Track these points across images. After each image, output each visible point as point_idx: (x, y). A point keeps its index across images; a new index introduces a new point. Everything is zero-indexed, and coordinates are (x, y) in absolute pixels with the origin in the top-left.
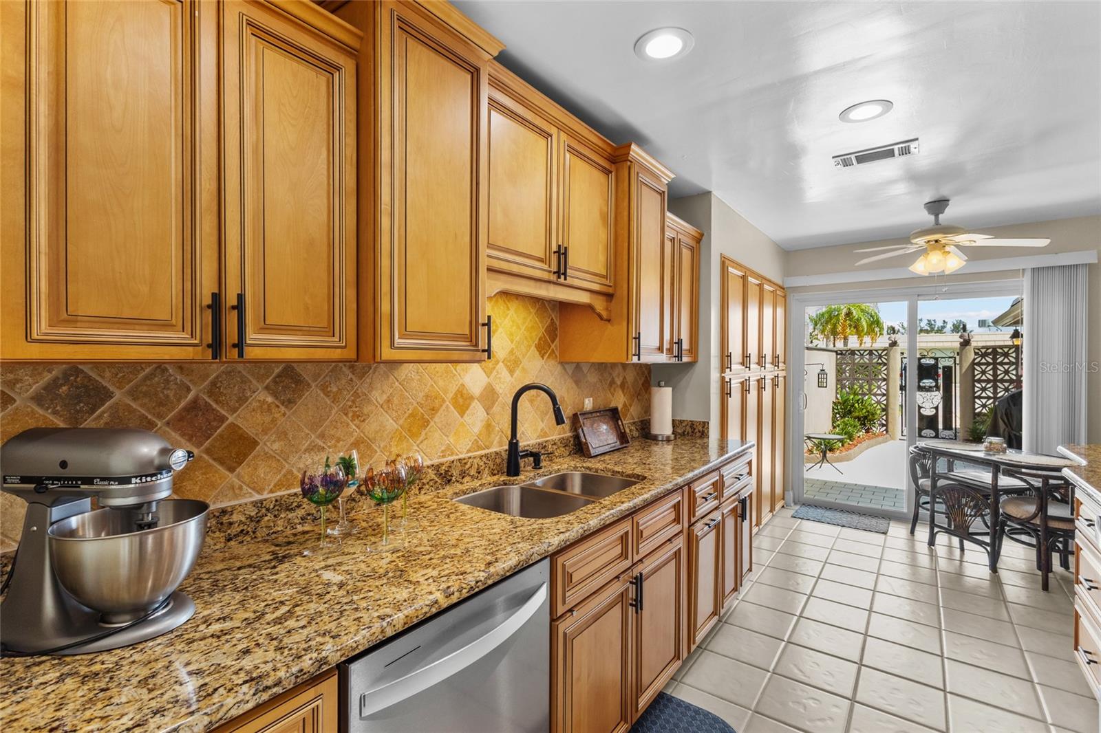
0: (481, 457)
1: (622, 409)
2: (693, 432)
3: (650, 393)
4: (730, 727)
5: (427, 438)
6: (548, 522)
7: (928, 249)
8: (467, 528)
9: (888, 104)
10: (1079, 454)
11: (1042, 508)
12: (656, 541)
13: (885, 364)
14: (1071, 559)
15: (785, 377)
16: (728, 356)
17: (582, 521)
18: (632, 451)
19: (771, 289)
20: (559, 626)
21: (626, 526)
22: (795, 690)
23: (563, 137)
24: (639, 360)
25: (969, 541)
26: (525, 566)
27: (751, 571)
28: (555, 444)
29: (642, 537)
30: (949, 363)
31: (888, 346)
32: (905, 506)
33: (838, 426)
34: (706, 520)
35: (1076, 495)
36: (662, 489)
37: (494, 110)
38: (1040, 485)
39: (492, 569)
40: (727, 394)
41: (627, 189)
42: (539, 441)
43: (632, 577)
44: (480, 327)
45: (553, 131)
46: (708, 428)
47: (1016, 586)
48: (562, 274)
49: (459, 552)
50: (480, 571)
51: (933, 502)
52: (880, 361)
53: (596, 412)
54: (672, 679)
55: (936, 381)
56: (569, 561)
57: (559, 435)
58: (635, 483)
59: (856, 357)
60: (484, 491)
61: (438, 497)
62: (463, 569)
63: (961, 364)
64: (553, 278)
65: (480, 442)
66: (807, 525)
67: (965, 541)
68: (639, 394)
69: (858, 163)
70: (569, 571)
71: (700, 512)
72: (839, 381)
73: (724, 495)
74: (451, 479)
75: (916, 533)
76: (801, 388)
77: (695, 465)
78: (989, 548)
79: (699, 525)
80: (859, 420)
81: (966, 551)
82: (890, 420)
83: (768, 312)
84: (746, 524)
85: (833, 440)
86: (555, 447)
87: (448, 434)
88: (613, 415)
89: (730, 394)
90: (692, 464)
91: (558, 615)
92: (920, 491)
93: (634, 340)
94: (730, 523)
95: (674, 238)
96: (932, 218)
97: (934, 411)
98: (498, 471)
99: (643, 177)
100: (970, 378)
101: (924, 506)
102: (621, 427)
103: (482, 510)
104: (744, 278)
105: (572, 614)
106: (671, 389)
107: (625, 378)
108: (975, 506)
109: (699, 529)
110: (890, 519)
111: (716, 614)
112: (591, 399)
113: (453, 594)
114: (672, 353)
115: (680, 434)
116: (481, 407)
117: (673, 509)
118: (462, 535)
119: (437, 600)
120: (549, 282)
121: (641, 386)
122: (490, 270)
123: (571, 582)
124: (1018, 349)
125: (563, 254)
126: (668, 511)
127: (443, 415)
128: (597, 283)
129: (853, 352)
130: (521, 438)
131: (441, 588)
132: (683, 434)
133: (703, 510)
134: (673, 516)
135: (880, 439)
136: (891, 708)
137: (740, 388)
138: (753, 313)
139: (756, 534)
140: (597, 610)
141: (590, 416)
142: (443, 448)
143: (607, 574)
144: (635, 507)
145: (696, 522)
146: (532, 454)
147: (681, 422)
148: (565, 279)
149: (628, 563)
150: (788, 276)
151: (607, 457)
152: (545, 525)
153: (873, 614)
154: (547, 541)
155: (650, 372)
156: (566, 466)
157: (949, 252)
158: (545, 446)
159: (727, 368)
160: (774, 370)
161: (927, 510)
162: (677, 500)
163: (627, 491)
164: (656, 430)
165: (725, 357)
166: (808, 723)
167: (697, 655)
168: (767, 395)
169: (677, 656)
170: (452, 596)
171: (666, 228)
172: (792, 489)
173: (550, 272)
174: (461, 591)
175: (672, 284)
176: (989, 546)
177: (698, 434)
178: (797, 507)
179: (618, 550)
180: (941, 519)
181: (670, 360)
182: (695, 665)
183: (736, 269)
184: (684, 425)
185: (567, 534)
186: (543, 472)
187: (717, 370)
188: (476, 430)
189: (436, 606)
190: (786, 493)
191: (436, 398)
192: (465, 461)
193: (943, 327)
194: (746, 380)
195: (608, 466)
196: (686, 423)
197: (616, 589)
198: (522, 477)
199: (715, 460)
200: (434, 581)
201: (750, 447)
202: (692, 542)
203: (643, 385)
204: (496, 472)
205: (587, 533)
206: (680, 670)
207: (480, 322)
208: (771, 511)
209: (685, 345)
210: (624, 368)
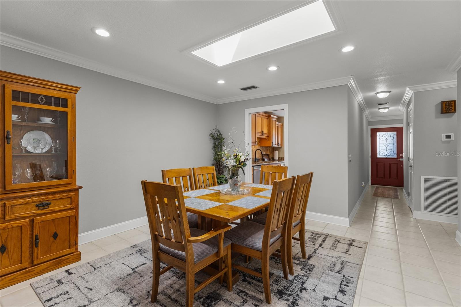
18: (271, 162)
24: (272, 146)
41: (271, 121)
48: (262, 134)
57: (261, 157)
88: (268, 155)
93: (272, 143)
99: (273, 119)
112: (264, 153)
125: (263, 131)
128: (267, 135)
130: (256, 157)
151: (267, 161)
155: (274, 148)
164: (275, 159)
171: (276, 125)
175: (278, 133)
177: (282, 160)
181: (277, 146)
184: (280, 158)
203: (273, 151)
209: (280, 144)
210: (269, 148)
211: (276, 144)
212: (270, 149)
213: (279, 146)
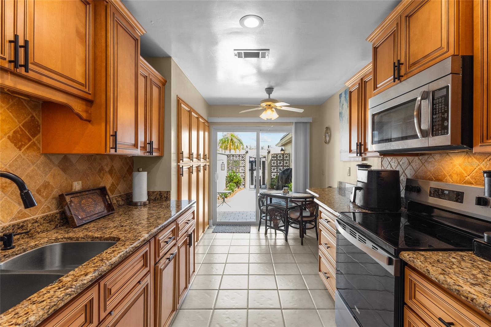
1: (110, 187)
2: (161, 198)
3: (132, 176)
7: (267, 108)
9: (261, 21)
11: (301, 214)
12: (126, 289)
13: (244, 160)
15: (209, 165)
18: (115, 217)
19: (203, 121)
24: (116, 151)
25: (278, 230)
27: (194, 271)
28: (36, 222)
29: (110, 294)
30: (264, 159)
31: (245, 153)
32: (253, 219)
33: (228, 187)
34: (168, 256)
35: (319, 209)
36: (130, 248)
38: (300, 205)
40: (181, 174)
41: (104, 22)
42: (15, 222)
46: (170, 195)
47: (293, 246)
48: (21, 65)
51: (266, 216)
52: (242, 159)
53: (85, 191)
55: (260, 167)
59: (234, 157)
63: (267, 160)
66: (219, 235)
67: (277, 231)
68: (124, 177)
69: (244, 56)
71: (163, 252)
72: (228, 168)
73: (179, 235)
75: (260, 229)
76: (216, 170)
77: (160, 221)
79: (162, 261)
80: (235, 184)
81: (277, 234)
82: (246, 183)
83: (201, 133)
84: (192, 248)
85: (227, 193)
86: (36, 225)
88: (102, 192)
89: (183, 174)
90: (158, 221)
92: (261, 212)
93: (111, 137)
94: (183, 251)
95: (146, 76)
96: (268, 95)
99: (118, 19)
100: (270, 165)
101: (263, 218)
102: (109, 200)
104: (190, 112)
106: (146, 173)
107: (113, 166)
108: (281, 216)
109: (162, 264)
110: (251, 226)
111: (174, 311)
112: (80, 182)
114: (146, 150)
115: (152, 200)
117: (142, 258)
121: (125, 171)
125: (21, 46)
126: (138, 262)
129: (233, 156)
132: (155, 200)
133: (165, 250)
134: (142, 263)
135: (243, 190)
137: (188, 171)
138: (194, 133)
139: (196, 246)
141: (78, 195)
144: (101, 275)
145: (160, 259)
147: (153, 192)
148: (27, 71)
150: (210, 117)
151: (90, 225)
155: (133, 162)
156: (46, 240)
157: (273, 111)
158: (22, 226)
159: (181, 160)
160: (204, 162)
161: (264, 220)
162: (146, 250)
164: (136, 199)
165: (180, 154)
168: (201, 174)
171: (139, 66)
172: (212, 218)
175: (146, 106)
176: (285, 231)
177: (164, 199)
178: (214, 227)
179: (81, 320)
180: (269, 223)
181: (144, 154)
183: (185, 106)
184: (155, 194)
186: (14, 251)
187: (175, 161)
190: (210, 221)
194: (191, 167)
195: (90, 233)
196: (157, 192)
199: (173, 215)
201: (194, 203)
202: (157, 275)
203: (127, 171)
208: (203, 232)
209: (155, 146)
211: (136, 145)
212: (117, 165)
213: (151, 152)
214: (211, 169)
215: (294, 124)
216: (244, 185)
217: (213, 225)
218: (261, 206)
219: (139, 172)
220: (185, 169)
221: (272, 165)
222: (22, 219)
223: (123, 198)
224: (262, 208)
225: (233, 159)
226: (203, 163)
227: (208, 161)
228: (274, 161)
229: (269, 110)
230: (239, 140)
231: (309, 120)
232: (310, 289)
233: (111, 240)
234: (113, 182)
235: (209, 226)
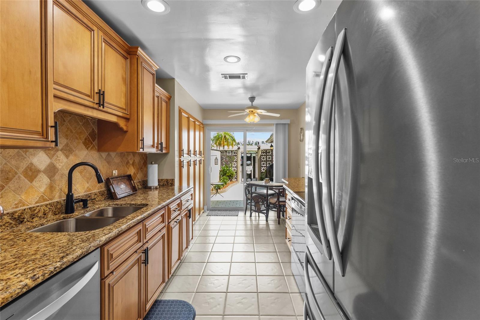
0: (46, 205)
1: (133, 175)
2: (167, 184)
3: (147, 168)
4: (187, 302)
5: (2, 197)
6: (97, 231)
7: (250, 114)
8: (41, 244)
9: (239, 59)
10: (286, 181)
11: (278, 199)
12: (154, 232)
13: (236, 156)
14: (285, 214)
15: (204, 160)
16: (182, 151)
17: (117, 227)
18: (139, 194)
19: (198, 124)
20: (106, 281)
21: (140, 227)
22: (210, 279)
23: (101, 34)
24: (143, 150)
26: (86, 254)
27: (193, 239)
28: (96, 194)
29: (147, 231)
30: (254, 155)
31: (237, 149)
32: (243, 206)
33: (221, 179)
34: (175, 220)
35: (286, 192)
36: (156, 208)
37: (55, 5)
38: (278, 192)
39: (65, 260)
40: (182, 167)
41: (136, 69)
42: (86, 193)
43: (143, 250)
44: (49, 128)
45: (95, 28)
46: (174, 182)
47: (272, 225)
48: (102, 105)
49: (38, 256)
50: (56, 262)
51: (251, 202)
52: (235, 155)
53: (120, 177)
54: (161, 293)
55: (251, 161)
56: (111, 248)
57: (98, 190)
58: (143, 208)
59: (227, 153)
60: (49, 224)
61: (14, 232)
62: (44, 264)
63: (258, 155)
64: (96, 106)
65: (45, 197)
66: (212, 218)
67: (260, 214)
68: (141, 168)
69: (229, 78)
70: (111, 253)
71: (172, 217)
72: (222, 163)
73: (182, 209)
74: (23, 221)
75: (246, 214)
76: (209, 164)
77: (170, 197)
78: (266, 214)
79: (172, 222)
80: (228, 177)
81: (260, 217)
82: (238, 176)
83: (197, 133)
84: (191, 220)
85: (220, 184)
86: (96, 196)
87: (20, 193)
88: (129, 178)
90: (168, 197)
91: (105, 276)
92: (247, 199)
93: (140, 141)
94: (184, 221)
95: (158, 96)
96: (251, 103)
97: (250, 172)
98: (59, 212)
99: (144, 64)
100: (260, 160)
102: (133, 184)
103: (51, 233)
104: (188, 118)
105: (113, 274)
106: (157, 165)
107: (134, 160)
108: (262, 201)
109: (172, 224)
110: (239, 211)
111: (179, 260)
112: (117, 171)
113: (38, 278)
114: (158, 149)
115: (161, 185)
116: (45, 176)
117: (161, 217)
118: (38, 248)
119: (27, 284)
120: (93, 108)
121: (142, 164)
122: (55, 97)
123: (112, 258)
124: (272, 150)
125: (102, 94)
126: (159, 218)
127: (16, 182)
128: (121, 112)
129: (226, 151)
130: (74, 193)
131: (29, 277)
132: (163, 185)
133: (174, 216)
134: (161, 220)
135: (235, 183)
136: (241, 273)
137: (187, 164)
138: (192, 133)
140: (126, 269)
141: (116, 179)
142: (16, 202)
143: (131, 251)
144: (144, 217)
145: (171, 221)
146: (82, 200)
147: (162, 180)
148: (103, 108)
149: (141, 244)
150: (204, 120)
151: (126, 198)
152: (96, 233)
153: (235, 244)
154: (99, 239)
155: (147, 158)
156: (104, 205)
157: (255, 116)
158: (90, 196)
159: (182, 156)
161: (250, 205)
162: (163, 212)
163: (139, 211)
164: (150, 184)
165: (181, 151)
166: (215, 289)
167: (172, 279)
168: (197, 167)
169: (163, 281)
170: (38, 280)
171: (155, 91)
172: (207, 205)
173: (94, 103)
174: (44, 275)
175: (158, 117)
177: (170, 185)
178: (208, 212)
179: (136, 238)
180: (253, 208)
181: (157, 151)
182: (171, 283)
183: (185, 114)
184: (163, 181)
185: (110, 235)
186: (89, 209)
187: (178, 157)
188: (42, 190)
189: (26, 287)
190: (204, 206)
191: (10, 172)
192: (34, 209)
193: (252, 143)
194: (189, 161)
195: (128, 202)
196: (164, 180)
197: (135, 257)
198: (76, 213)
199: (177, 195)
200: (22, 275)
201: (191, 189)
202: (169, 230)
203: (143, 164)
204: (57, 213)
205: (121, 232)
206: (164, 288)
207: (49, 125)
208: (199, 215)
209: (164, 146)
210: (134, 156)
211: (153, 146)
212: (137, 159)
213: (161, 150)
214: (205, 164)
215: (275, 125)
216: (236, 178)
217: (208, 210)
218: (247, 193)
219: (152, 164)
220: (185, 164)
221: (262, 160)
222: (89, 192)
223: (141, 184)
224: (248, 195)
225: (226, 154)
226: (199, 158)
227: (203, 156)
228: (264, 156)
229: (252, 115)
230: (232, 137)
231: (287, 121)
232: (279, 251)
233: (142, 206)
234: (134, 172)
235: (204, 211)
